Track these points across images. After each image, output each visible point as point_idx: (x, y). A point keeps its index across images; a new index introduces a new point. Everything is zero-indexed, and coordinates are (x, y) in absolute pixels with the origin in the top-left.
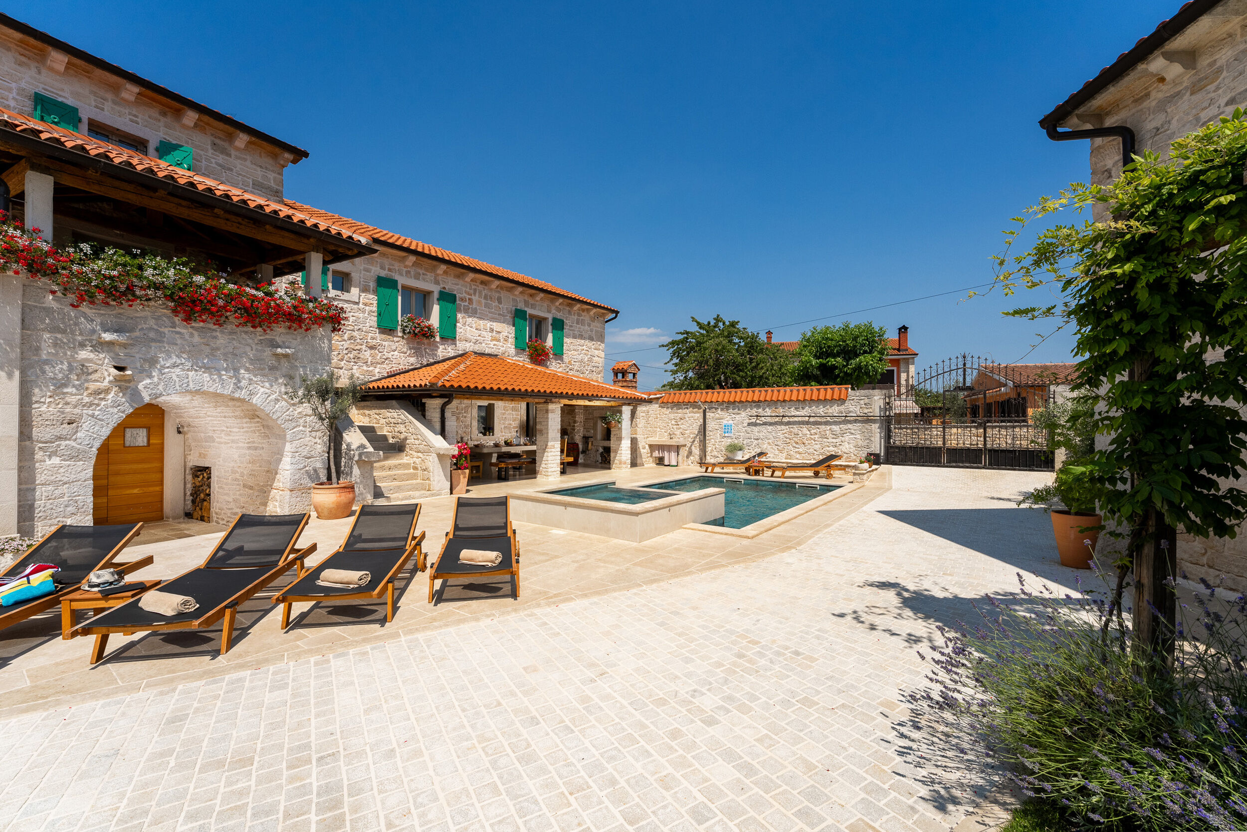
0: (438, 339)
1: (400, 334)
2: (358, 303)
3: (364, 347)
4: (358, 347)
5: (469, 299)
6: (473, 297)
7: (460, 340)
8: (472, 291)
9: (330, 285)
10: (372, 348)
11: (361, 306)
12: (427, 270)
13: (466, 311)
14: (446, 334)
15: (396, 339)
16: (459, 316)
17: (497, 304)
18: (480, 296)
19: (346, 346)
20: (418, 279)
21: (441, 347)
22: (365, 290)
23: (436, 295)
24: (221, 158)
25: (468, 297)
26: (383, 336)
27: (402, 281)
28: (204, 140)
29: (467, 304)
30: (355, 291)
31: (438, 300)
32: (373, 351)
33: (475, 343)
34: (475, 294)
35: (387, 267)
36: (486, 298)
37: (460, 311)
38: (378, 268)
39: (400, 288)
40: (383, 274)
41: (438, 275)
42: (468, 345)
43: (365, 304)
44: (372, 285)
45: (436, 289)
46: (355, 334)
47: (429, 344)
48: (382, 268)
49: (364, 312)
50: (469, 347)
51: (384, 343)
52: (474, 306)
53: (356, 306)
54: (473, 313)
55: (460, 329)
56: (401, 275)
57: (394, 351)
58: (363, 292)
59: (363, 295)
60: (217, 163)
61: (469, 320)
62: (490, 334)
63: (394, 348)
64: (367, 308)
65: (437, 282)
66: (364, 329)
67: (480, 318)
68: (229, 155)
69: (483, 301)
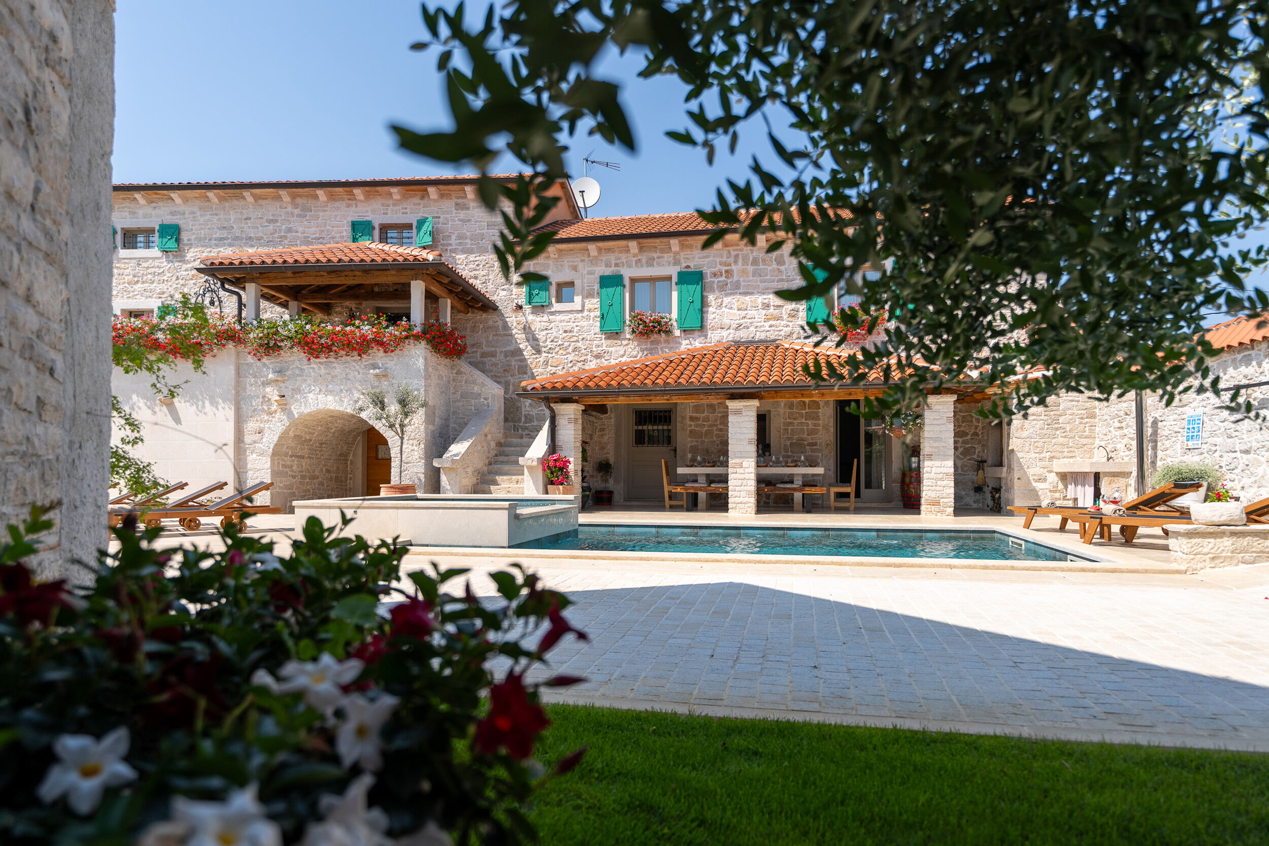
0: (677, 333)
1: (628, 336)
2: (582, 311)
3: (589, 357)
4: (582, 359)
5: (726, 271)
6: (734, 267)
7: (713, 329)
8: (732, 260)
9: (553, 300)
10: (598, 357)
11: (586, 313)
12: (662, 251)
13: (722, 288)
14: (687, 325)
15: (625, 342)
16: (711, 298)
17: (775, 266)
18: (745, 263)
19: (570, 358)
20: (652, 265)
21: (684, 342)
22: (590, 295)
23: (675, 279)
24: (462, 214)
25: (724, 269)
26: (609, 341)
27: (628, 273)
28: (448, 204)
29: (723, 278)
30: (578, 299)
31: (676, 284)
32: (598, 361)
33: (737, 329)
34: (736, 262)
35: (613, 262)
36: (755, 262)
37: (712, 290)
38: (603, 267)
39: (627, 282)
40: (608, 271)
41: (676, 253)
42: (725, 333)
43: (590, 311)
44: (596, 287)
45: (673, 271)
46: (579, 344)
47: (667, 342)
48: (608, 265)
49: (588, 318)
50: (728, 336)
51: (610, 349)
52: (735, 278)
53: (580, 315)
54: (737, 289)
55: (713, 315)
56: (630, 266)
57: (622, 356)
58: (587, 297)
59: (587, 301)
60: (459, 220)
61: (727, 300)
62: (764, 312)
63: (622, 353)
64: (592, 314)
65: (677, 262)
66: (589, 337)
67: (746, 294)
68: (468, 209)
69: (750, 268)
